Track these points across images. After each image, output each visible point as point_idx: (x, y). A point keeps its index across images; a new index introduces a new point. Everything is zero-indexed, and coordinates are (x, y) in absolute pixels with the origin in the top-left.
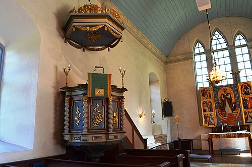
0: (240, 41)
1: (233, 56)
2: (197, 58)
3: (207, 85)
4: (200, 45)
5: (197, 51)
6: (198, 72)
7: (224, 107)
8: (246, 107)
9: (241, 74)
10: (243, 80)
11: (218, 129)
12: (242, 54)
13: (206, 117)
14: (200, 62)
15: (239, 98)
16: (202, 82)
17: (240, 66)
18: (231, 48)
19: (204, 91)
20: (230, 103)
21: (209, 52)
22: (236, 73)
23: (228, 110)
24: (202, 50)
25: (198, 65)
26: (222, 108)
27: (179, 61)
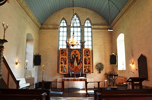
0: (88, 24)
1: (82, 32)
2: (61, 29)
3: (65, 47)
4: (64, 22)
5: (62, 25)
6: (61, 38)
7: (73, 62)
8: (85, 63)
9: (85, 44)
10: (86, 47)
12: (88, 32)
13: (62, 67)
14: (63, 32)
15: (82, 57)
16: (63, 45)
17: (86, 39)
18: (82, 27)
19: (63, 51)
21: (68, 27)
22: (83, 43)
23: (75, 64)
24: (65, 25)
25: (61, 34)
26: (72, 62)
27: (49, 29)
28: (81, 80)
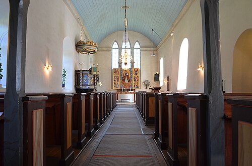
0: (137, 45)
1: (132, 53)
2: (114, 51)
3: (117, 67)
4: (116, 44)
5: (114, 47)
6: (113, 59)
7: (125, 79)
8: (135, 81)
9: (135, 64)
10: (135, 67)
11: (121, 90)
12: (137, 53)
13: (115, 84)
14: (115, 53)
15: (132, 76)
16: (115, 65)
17: (135, 59)
18: (132, 48)
19: (115, 70)
20: (128, 78)
21: (120, 49)
22: (132, 63)
23: (126, 81)
24: (117, 47)
25: (113, 55)
26: (124, 80)
27: (104, 51)
28: (131, 93)
